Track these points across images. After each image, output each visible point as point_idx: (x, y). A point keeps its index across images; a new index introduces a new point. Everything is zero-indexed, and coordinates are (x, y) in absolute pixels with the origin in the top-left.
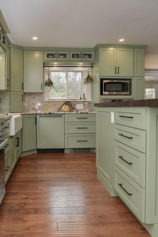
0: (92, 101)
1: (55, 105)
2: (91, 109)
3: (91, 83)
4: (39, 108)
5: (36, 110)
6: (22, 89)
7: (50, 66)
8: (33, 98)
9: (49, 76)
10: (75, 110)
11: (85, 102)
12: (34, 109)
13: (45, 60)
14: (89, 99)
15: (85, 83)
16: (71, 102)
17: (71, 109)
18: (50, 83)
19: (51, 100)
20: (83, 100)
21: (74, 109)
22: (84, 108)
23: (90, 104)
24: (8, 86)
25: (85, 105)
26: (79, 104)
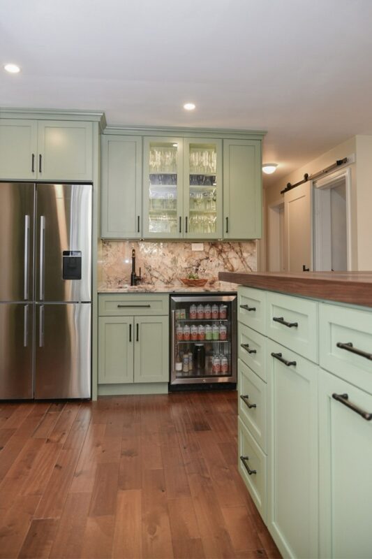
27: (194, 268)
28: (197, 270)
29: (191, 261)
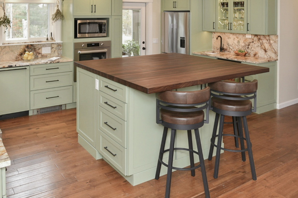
0: (62, 42)
1: (12, 51)
2: (61, 53)
3: (61, 20)
9: (4, 11)
10: (40, 56)
11: (53, 44)
14: (58, 40)
16: (35, 45)
17: (35, 54)
18: (5, 21)
19: (7, 44)
20: (50, 42)
21: (39, 53)
22: (51, 52)
23: (59, 46)
25: (53, 48)
26: (45, 47)
27: (247, 46)
28: (248, 47)
29: (246, 42)
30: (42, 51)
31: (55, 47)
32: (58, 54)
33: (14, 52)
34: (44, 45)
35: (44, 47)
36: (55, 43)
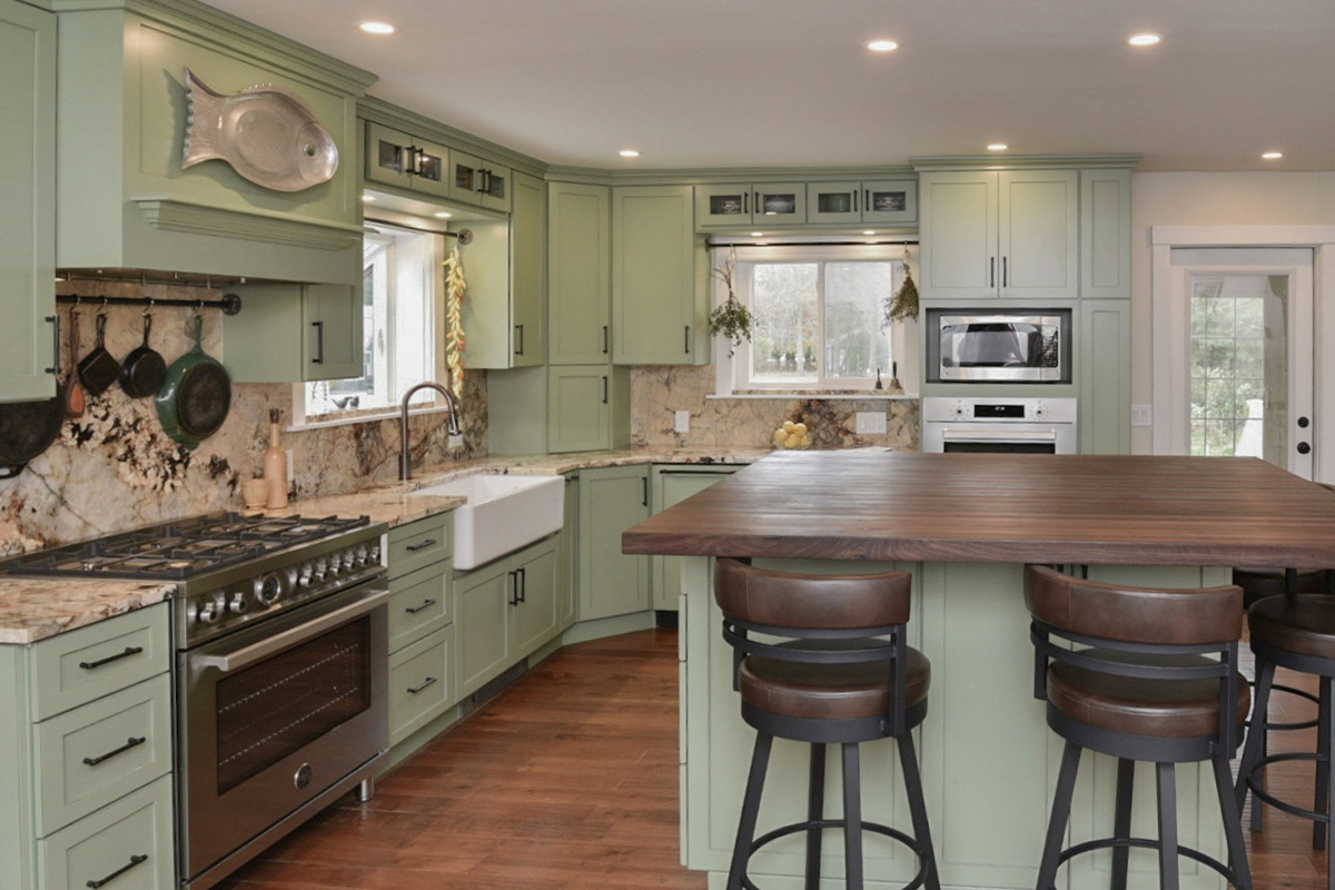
1: (760, 417)
4: (691, 428)
5: (677, 435)
6: (605, 351)
7: (735, 245)
8: (667, 383)
9: (730, 286)
10: (848, 440)
11: (893, 404)
12: (671, 434)
13: (703, 226)
14: (913, 390)
15: (893, 313)
16: (834, 404)
18: (734, 320)
20: (887, 394)
21: (847, 432)
22: (889, 429)
24: (521, 353)
25: (894, 416)
26: (868, 411)
30: (855, 422)
31: (902, 414)
32: (912, 439)
33: (766, 419)
34: (864, 406)
35: (863, 411)
36: (902, 401)
